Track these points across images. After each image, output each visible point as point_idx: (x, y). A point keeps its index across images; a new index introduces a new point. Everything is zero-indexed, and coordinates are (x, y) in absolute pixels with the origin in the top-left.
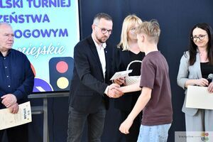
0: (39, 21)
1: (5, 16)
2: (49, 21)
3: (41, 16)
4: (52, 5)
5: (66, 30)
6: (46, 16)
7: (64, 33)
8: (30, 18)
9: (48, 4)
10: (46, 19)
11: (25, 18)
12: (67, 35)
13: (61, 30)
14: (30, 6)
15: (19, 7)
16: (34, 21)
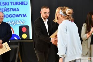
0: (15, 11)
1: (2, 9)
2: (19, 11)
3: (16, 9)
4: (20, 4)
5: (26, 14)
6: (18, 8)
7: (25, 16)
8: (12, 9)
9: (19, 4)
10: (18, 10)
11: (10, 10)
12: (26, 17)
13: (24, 14)
14: (12, 5)
15: (7, 5)
16: (13, 11)
